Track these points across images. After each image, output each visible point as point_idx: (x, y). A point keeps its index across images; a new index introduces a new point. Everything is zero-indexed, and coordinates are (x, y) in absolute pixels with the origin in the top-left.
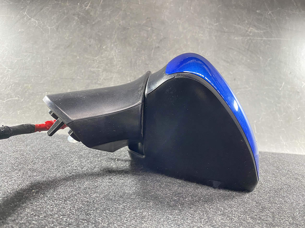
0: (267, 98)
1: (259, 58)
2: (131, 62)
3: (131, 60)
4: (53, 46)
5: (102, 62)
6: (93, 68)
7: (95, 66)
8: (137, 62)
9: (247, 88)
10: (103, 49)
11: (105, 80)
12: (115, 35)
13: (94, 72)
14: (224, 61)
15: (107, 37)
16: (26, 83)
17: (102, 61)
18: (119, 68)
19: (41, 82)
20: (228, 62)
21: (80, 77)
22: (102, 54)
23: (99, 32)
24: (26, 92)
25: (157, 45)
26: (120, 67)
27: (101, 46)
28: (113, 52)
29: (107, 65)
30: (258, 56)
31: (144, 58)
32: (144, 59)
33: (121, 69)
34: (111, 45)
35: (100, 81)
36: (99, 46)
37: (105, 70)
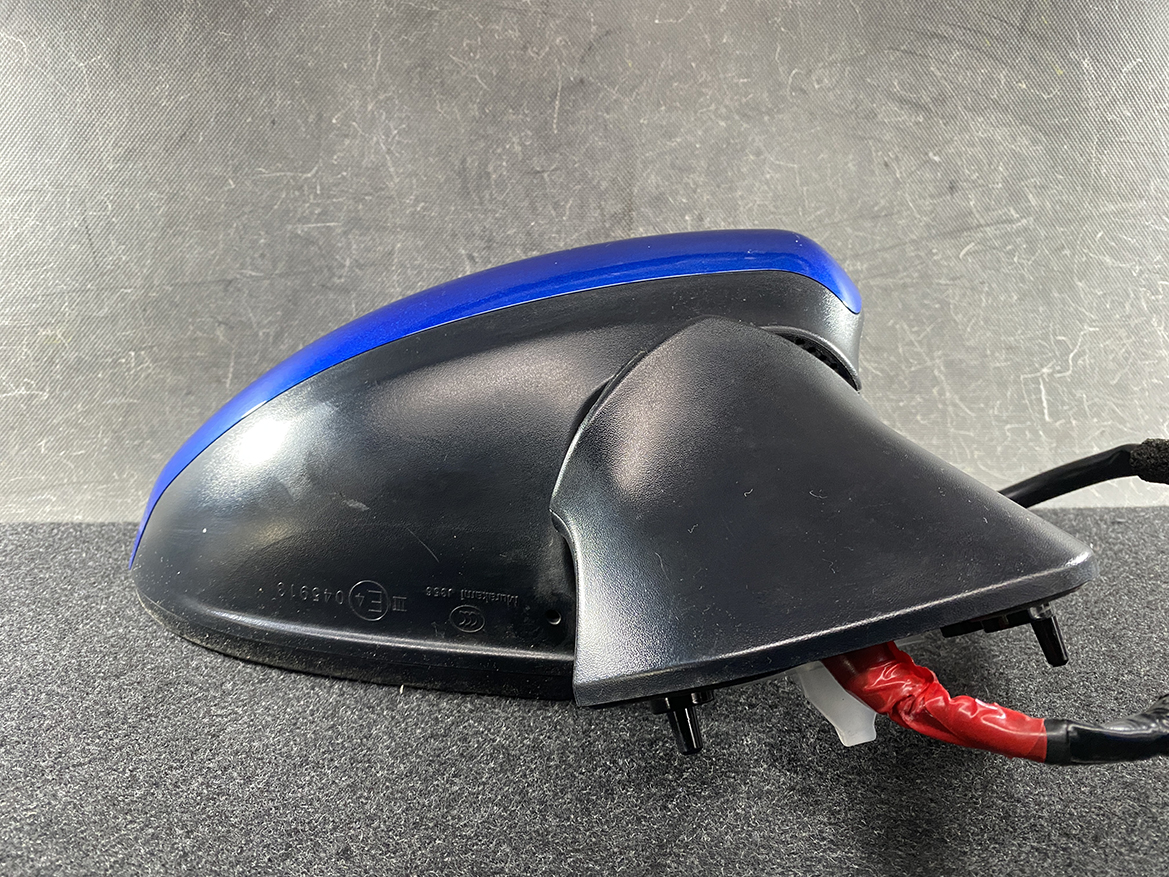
0: (1108, 260)
1: (1078, 65)
2: (462, 172)
3: (464, 161)
4: (115, 145)
5: (335, 191)
6: (304, 220)
7: (312, 213)
8: (490, 169)
9: (1011, 221)
10: (331, 127)
11: (360, 267)
12: (374, 53)
13: (308, 241)
14: (902, 101)
15: (343, 72)
16: (45, 325)
17: (337, 185)
18: (415, 205)
19: (102, 314)
20: (917, 106)
21: (256, 268)
22: (331, 152)
23: (300, 51)
24: (51, 361)
25: (575, 73)
26: (417, 201)
27: (320, 117)
28: (377, 137)
29: (358, 198)
30: (1073, 54)
31: (522, 144)
32: (518, 148)
33: (423, 208)
34: (364, 105)
35: (340, 277)
36: (311, 119)
37: (355, 223)
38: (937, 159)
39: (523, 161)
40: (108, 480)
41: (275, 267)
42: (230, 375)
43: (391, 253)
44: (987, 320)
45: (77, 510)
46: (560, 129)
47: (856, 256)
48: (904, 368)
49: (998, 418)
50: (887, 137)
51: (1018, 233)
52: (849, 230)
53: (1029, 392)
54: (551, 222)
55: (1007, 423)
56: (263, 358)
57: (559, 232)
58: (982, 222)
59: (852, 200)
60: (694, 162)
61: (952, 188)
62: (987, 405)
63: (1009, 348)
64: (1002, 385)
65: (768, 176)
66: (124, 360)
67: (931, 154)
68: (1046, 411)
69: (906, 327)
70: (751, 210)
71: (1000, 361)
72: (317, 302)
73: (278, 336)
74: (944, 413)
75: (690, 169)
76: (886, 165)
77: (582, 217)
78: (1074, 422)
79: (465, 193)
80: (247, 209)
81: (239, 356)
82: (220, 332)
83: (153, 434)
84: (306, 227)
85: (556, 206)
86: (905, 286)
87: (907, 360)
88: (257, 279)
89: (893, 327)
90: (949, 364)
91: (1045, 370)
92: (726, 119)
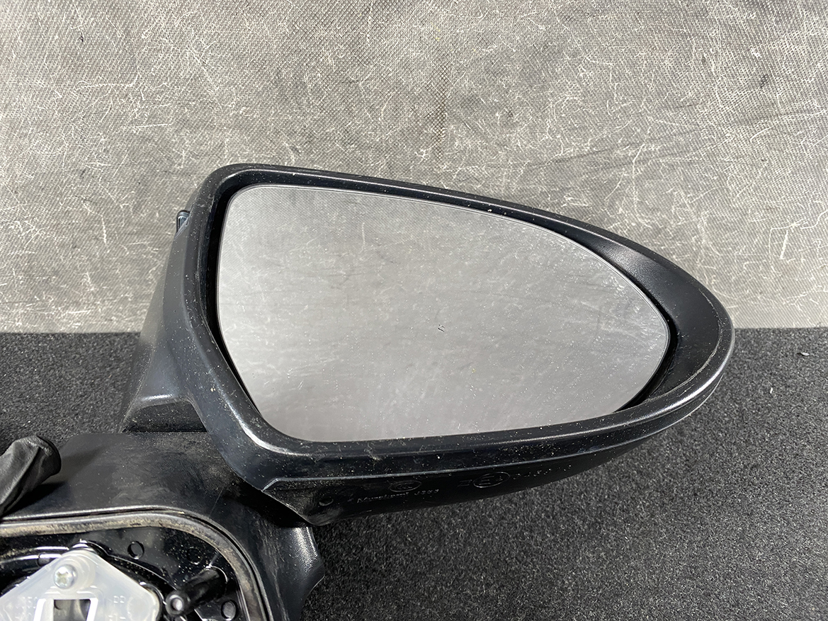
38: (757, 55)
39: (337, 72)
40: (32, 300)
41: (120, 160)
42: (105, 235)
43: (222, 146)
44: (755, 189)
45: (16, 319)
46: (374, 43)
47: (652, 140)
48: (672, 223)
49: (739, 258)
50: (713, 34)
51: (813, 121)
52: (650, 119)
53: (773, 240)
54: (367, 122)
55: (746, 260)
56: (129, 223)
57: (374, 130)
58: (783, 111)
59: (660, 94)
60: (509, 66)
61: (764, 82)
62: (734, 248)
63: (769, 209)
64: (752, 234)
65: (581, 75)
66: (13, 227)
67: (753, 50)
68: (782, 253)
69: (682, 193)
70: (560, 105)
71: (758, 218)
72: (164, 183)
73: (137, 208)
74: (696, 254)
75: (504, 72)
76: (704, 60)
77: (396, 118)
78: (802, 260)
79: (283, 99)
80: (80, 115)
81: (108, 222)
82: (86, 206)
83: (56, 273)
84: (140, 128)
85: (371, 109)
86: (690, 163)
87: (676, 217)
88: (107, 169)
89: (671, 194)
90: (711, 220)
91: (794, 225)
92: (547, 22)
